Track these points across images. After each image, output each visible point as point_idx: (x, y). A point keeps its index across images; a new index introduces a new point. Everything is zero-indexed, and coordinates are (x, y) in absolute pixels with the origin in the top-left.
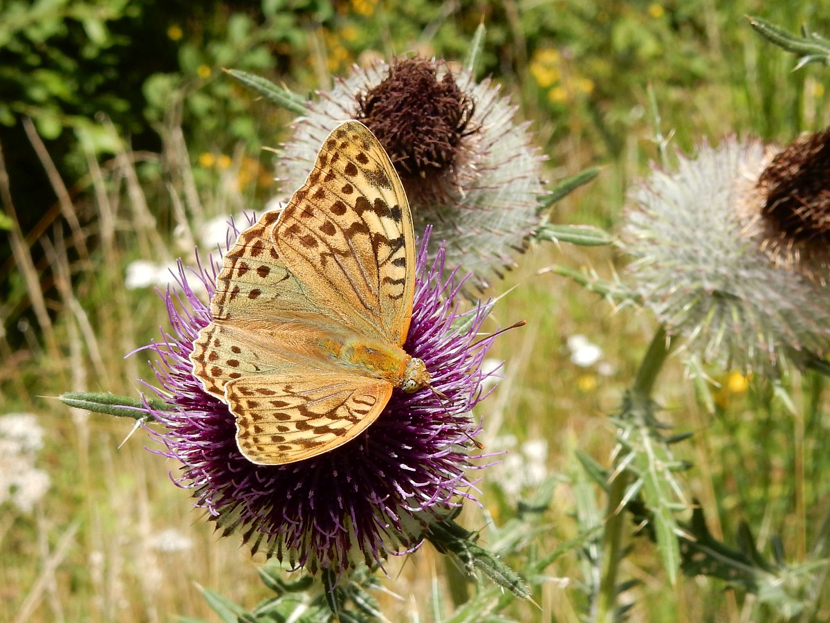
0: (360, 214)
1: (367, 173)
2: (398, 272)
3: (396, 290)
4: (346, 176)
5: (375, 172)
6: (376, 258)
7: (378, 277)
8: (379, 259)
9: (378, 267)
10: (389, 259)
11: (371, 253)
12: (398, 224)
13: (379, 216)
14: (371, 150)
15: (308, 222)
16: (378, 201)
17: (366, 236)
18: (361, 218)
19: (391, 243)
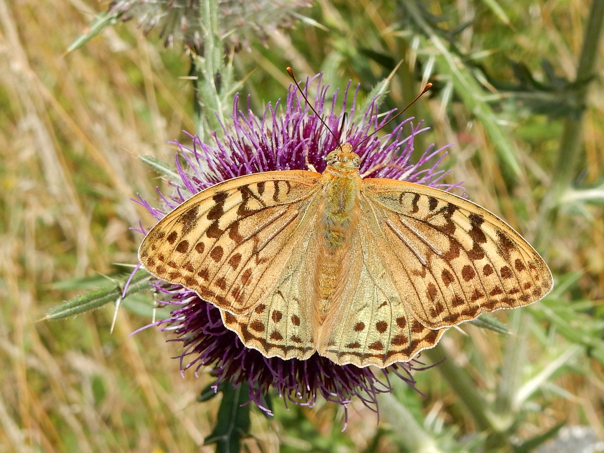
0: (222, 233)
1: (185, 231)
4: (188, 252)
9: (266, 208)
10: (258, 199)
11: (254, 217)
13: (222, 214)
16: (210, 217)
17: (241, 224)
18: (225, 231)
19: (245, 199)
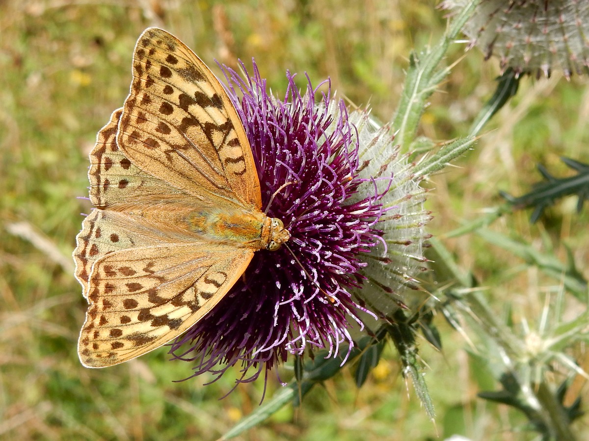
0: (186, 110)
1: (180, 72)
2: (236, 152)
3: (239, 167)
4: (163, 78)
5: (187, 69)
6: (213, 145)
7: (220, 160)
8: (215, 144)
9: (217, 152)
10: (224, 142)
11: (207, 141)
12: (221, 110)
13: (203, 107)
14: (177, 50)
15: (145, 127)
16: (198, 94)
17: (197, 128)
18: (189, 113)
19: (221, 128)
